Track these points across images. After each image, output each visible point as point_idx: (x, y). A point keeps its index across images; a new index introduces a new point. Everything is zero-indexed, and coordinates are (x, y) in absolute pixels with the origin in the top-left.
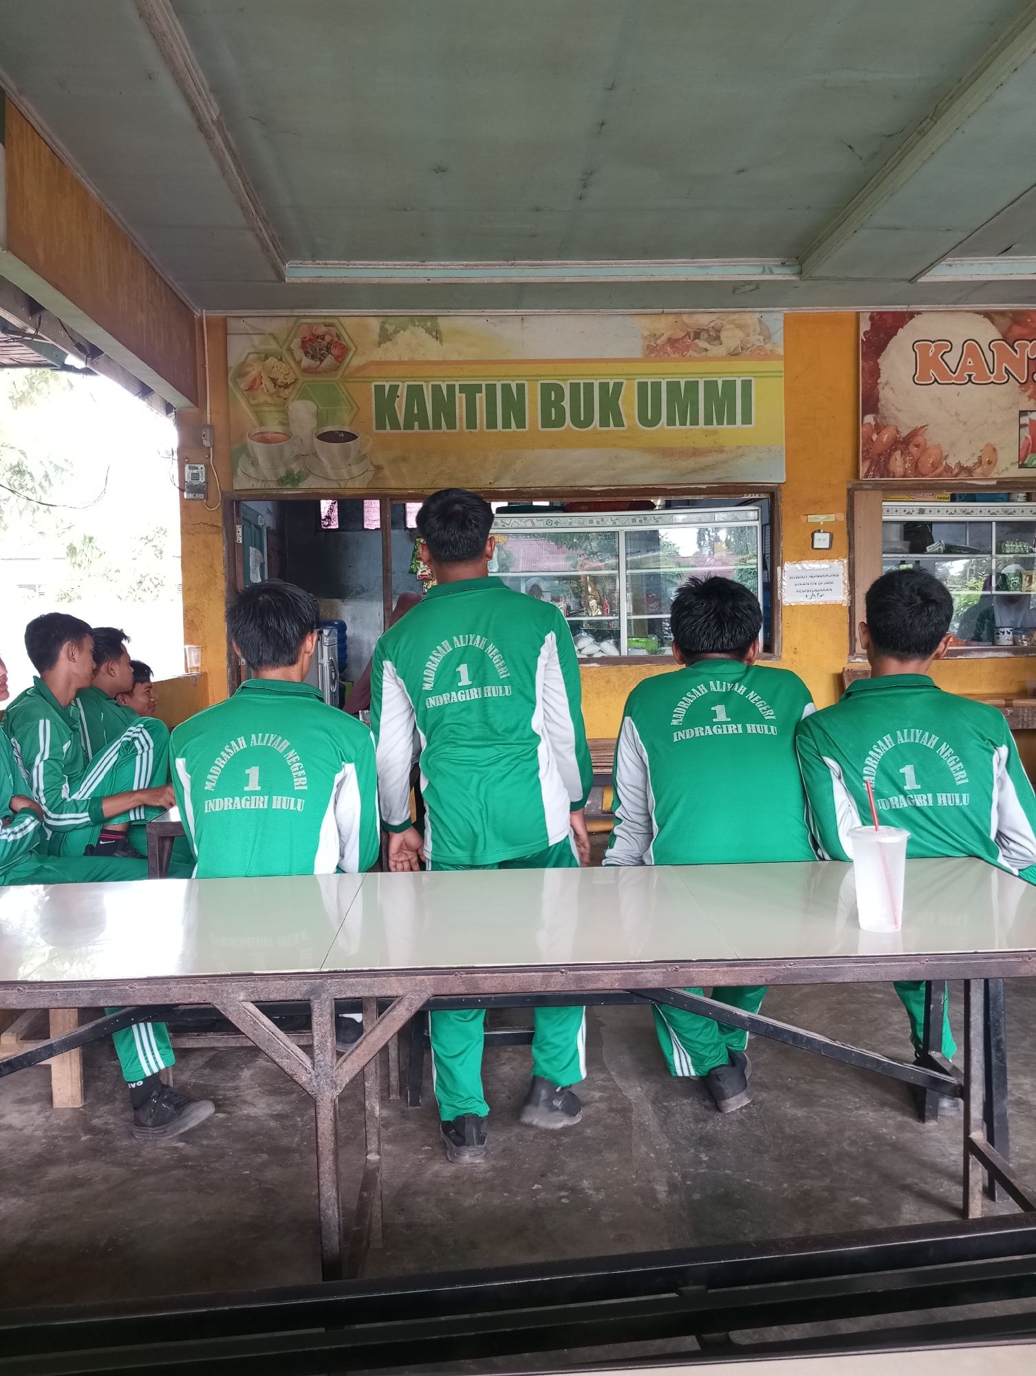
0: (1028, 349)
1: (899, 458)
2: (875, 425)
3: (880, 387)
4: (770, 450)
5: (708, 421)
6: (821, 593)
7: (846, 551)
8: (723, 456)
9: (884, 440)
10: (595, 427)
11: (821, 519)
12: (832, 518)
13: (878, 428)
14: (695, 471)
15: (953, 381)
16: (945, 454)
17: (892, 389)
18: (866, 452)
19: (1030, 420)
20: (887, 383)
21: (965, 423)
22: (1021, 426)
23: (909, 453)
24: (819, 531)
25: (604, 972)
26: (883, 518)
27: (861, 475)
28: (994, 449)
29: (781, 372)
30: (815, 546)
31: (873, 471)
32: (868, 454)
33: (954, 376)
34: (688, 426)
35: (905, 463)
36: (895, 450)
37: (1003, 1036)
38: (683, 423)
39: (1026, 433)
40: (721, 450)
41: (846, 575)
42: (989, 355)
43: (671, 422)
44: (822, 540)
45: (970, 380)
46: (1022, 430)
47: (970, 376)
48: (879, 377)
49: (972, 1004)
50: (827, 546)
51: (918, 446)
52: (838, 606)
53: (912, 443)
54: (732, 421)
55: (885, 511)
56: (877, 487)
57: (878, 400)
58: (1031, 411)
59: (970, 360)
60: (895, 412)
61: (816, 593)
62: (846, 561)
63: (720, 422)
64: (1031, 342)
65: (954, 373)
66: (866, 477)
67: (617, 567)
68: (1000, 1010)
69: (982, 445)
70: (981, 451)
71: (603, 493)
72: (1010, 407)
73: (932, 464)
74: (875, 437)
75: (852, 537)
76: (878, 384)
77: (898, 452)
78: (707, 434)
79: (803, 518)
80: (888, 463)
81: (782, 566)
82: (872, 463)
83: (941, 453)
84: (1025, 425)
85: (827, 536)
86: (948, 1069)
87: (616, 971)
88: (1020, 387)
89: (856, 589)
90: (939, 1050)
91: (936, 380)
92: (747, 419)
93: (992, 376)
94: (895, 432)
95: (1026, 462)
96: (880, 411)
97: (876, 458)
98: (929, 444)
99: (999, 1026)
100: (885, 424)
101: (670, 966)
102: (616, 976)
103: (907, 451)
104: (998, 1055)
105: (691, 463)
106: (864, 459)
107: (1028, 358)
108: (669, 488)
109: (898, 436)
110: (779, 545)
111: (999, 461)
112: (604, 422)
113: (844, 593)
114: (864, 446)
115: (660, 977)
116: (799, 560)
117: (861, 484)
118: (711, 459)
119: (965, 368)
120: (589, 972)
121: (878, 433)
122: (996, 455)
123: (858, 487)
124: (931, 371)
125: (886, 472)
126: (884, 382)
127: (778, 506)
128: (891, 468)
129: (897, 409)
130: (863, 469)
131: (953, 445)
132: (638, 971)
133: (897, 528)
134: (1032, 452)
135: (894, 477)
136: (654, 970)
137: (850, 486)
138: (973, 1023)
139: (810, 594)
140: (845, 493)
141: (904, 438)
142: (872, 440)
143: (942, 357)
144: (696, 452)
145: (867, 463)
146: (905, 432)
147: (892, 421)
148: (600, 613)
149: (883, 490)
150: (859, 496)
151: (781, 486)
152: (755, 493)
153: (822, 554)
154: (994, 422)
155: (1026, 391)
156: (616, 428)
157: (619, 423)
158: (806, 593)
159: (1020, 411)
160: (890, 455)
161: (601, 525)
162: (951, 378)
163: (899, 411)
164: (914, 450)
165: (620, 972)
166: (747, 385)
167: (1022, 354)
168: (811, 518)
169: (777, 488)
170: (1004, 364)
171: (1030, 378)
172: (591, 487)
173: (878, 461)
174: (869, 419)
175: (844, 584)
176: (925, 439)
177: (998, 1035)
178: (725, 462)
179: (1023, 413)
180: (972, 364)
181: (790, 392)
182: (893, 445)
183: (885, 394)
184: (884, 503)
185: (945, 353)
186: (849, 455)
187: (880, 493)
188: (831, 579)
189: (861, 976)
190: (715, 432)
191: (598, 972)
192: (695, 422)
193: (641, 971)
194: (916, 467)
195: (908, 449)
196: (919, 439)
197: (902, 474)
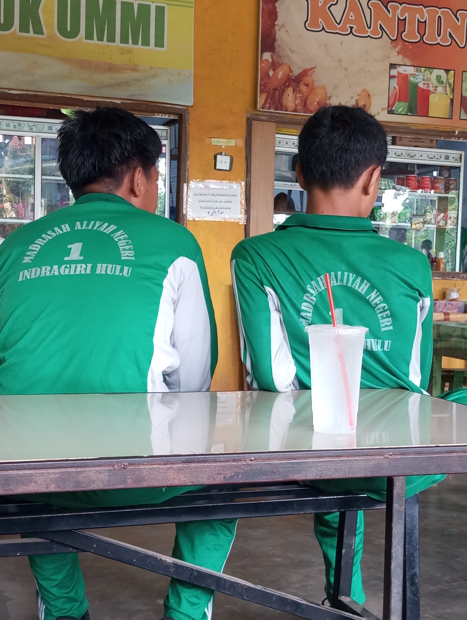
0: (399, 11)
1: (291, 94)
2: (272, 62)
3: (277, 28)
4: (179, 74)
5: (124, 40)
6: (221, 211)
7: (243, 175)
8: (136, 75)
9: (279, 77)
10: (15, 31)
11: (222, 142)
12: (232, 143)
13: (275, 65)
14: (110, 86)
15: (338, 31)
16: (329, 95)
17: (287, 31)
18: (264, 85)
19: (398, 73)
20: (283, 26)
21: (346, 69)
22: (391, 77)
23: (299, 91)
24: (221, 154)
25: (38, 471)
26: (277, 148)
27: (259, 106)
28: (369, 95)
29: (192, 3)
30: (218, 167)
31: (269, 104)
32: (265, 88)
33: (339, 26)
34: (105, 42)
35: (296, 99)
36: (288, 87)
37: (417, 570)
38: (100, 38)
39: (394, 83)
40: (135, 69)
41: (243, 196)
42: (367, 11)
43: (89, 36)
44: (223, 162)
45: (351, 32)
46: (392, 80)
47: (351, 28)
48: (276, 19)
49: (393, 535)
50: (228, 168)
51: (307, 85)
52: (236, 224)
53: (302, 82)
54: (146, 42)
55: (277, 142)
56: (271, 119)
57: (274, 40)
58: (399, 65)
59: (352, 14)
60: (289, 53)
61: (216, 210)
62: (243, 183)
63: (135, 42)
64: (401, 4)
65: (339, 24)
66: (263, 108)
67: (32, 172)
68: (415, 545)
69: (359, 90)
70: (358, 95)
71: (20, 97)
72: (383, 60)
73: (318, 103)
74: (271, 73)
75: (249, 162)
76: (275, 25)
77: (290, 90)
78: (123, 52)
79: (208, 140)
80: (282, 98)
81: (188, 183)
82: (268, 96)
83: (326, 93)
84: (394, 77)
85: (228, 159)
86: (359, 611)
87: (53, 471)
88: (391, 43)
89: (251, 210)
90: (348, 595)
91: (323, 28)
92: (160, 43)
93: (369, 30)
94: (288, 70)
95: (394, 108)
96: (276, 50)
97: (271, 92)
98: (316, 84)
99: (413, 560)
100: (280, 62)
101: (117, 463)
102: (53, 476)
103: (298, 89)
104: (413, 589)
105: (107, 78)
106: (262, 92)
107: (399, 19)
108: (85, 99)
109: (291, 74)
110: (186, 163)
111: (372, 105)
112: (24, 28)
113: (241, 212)
114: (262, 79)
115: (104, 476)
116: (203, 179)
117: (258, 115)
118: (126, 76)
119: (348, 21)
120: (20, 472)
121: (274, 70)
122: (370, 100)
123: (255, 117)
124: (320, 20)
125: (279, 105)
126: (280, 24)
127: (186, 128)
128: (285, 102)
129: (290, 50)
130: (261, 100)
131: (336, 87)
132: (79, 470)
133: (286, 159)
134: (399, 100)
135: (286, 110)
136: (98, 468)
137: (249, 116)
138: (394, 555)
139: (211, 211)
140: (244, 121)
141: (295, 77)
142: (269, 75)
143: (329, 8)
144: (111, 68)
145: (264, 96)
146: (296, 72)
147: (285, 60)
148: (14, 216)
149: (277, 122)
150: (257, 126)
151: (190, 110)
152: (165, 113)
153: (222, 175)
154: (369, 71)
155: (395, 47)
156: (36, 36)
157: (38, 30)
158: (208, 210)
159: (391, 64)
160: (284, 91)
161: (17, 129)
162: (336, 28)
163: (292, 51)
164: (304, 88)
165: (57, 471)
166: (160, 11)
167: (394, 14)
168: (215, 141)
169: (185, 110)
170: (380, 22)
171: (399, 36)
172: (9, 89)
173: (274, 95)
174: (267, 56)
175: (241, 203)
176: (312, 79)
177: (413, 569)
178: (138, 80)
179: (393, 66)
180: (353, 18)
181: (199, 23)
182: (286, 82)
183: (281, 35)
184: (277, 136)
185: (332, 5)
186: (248, 88)
187: (274, 125)
188: (230, 198)
189: (324, 472)
190: (130, 51)
191: (30, 472)
192: (111, 39)
193: (84, 469)
194: (305, 103)
195: (299, 87)
196: (308, 79)
197: (293, 108)
